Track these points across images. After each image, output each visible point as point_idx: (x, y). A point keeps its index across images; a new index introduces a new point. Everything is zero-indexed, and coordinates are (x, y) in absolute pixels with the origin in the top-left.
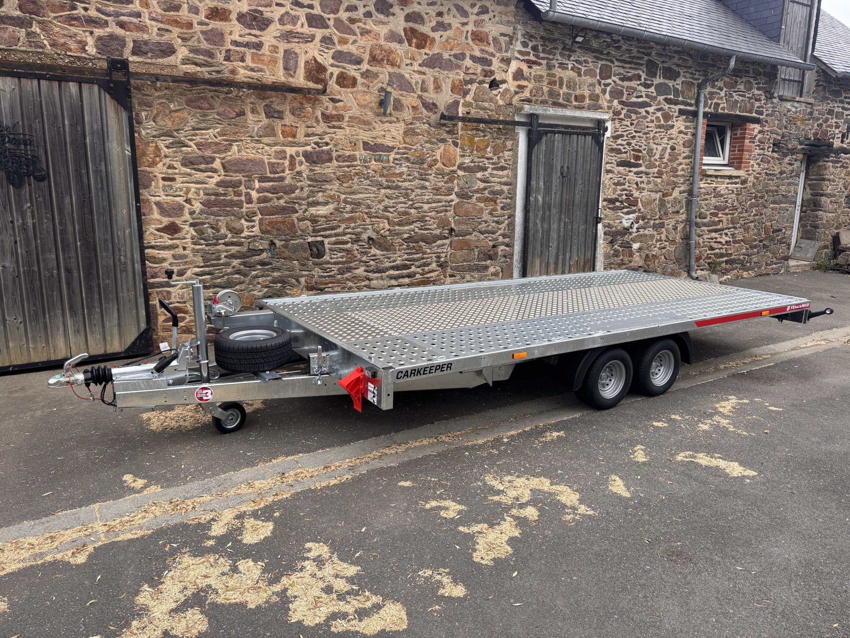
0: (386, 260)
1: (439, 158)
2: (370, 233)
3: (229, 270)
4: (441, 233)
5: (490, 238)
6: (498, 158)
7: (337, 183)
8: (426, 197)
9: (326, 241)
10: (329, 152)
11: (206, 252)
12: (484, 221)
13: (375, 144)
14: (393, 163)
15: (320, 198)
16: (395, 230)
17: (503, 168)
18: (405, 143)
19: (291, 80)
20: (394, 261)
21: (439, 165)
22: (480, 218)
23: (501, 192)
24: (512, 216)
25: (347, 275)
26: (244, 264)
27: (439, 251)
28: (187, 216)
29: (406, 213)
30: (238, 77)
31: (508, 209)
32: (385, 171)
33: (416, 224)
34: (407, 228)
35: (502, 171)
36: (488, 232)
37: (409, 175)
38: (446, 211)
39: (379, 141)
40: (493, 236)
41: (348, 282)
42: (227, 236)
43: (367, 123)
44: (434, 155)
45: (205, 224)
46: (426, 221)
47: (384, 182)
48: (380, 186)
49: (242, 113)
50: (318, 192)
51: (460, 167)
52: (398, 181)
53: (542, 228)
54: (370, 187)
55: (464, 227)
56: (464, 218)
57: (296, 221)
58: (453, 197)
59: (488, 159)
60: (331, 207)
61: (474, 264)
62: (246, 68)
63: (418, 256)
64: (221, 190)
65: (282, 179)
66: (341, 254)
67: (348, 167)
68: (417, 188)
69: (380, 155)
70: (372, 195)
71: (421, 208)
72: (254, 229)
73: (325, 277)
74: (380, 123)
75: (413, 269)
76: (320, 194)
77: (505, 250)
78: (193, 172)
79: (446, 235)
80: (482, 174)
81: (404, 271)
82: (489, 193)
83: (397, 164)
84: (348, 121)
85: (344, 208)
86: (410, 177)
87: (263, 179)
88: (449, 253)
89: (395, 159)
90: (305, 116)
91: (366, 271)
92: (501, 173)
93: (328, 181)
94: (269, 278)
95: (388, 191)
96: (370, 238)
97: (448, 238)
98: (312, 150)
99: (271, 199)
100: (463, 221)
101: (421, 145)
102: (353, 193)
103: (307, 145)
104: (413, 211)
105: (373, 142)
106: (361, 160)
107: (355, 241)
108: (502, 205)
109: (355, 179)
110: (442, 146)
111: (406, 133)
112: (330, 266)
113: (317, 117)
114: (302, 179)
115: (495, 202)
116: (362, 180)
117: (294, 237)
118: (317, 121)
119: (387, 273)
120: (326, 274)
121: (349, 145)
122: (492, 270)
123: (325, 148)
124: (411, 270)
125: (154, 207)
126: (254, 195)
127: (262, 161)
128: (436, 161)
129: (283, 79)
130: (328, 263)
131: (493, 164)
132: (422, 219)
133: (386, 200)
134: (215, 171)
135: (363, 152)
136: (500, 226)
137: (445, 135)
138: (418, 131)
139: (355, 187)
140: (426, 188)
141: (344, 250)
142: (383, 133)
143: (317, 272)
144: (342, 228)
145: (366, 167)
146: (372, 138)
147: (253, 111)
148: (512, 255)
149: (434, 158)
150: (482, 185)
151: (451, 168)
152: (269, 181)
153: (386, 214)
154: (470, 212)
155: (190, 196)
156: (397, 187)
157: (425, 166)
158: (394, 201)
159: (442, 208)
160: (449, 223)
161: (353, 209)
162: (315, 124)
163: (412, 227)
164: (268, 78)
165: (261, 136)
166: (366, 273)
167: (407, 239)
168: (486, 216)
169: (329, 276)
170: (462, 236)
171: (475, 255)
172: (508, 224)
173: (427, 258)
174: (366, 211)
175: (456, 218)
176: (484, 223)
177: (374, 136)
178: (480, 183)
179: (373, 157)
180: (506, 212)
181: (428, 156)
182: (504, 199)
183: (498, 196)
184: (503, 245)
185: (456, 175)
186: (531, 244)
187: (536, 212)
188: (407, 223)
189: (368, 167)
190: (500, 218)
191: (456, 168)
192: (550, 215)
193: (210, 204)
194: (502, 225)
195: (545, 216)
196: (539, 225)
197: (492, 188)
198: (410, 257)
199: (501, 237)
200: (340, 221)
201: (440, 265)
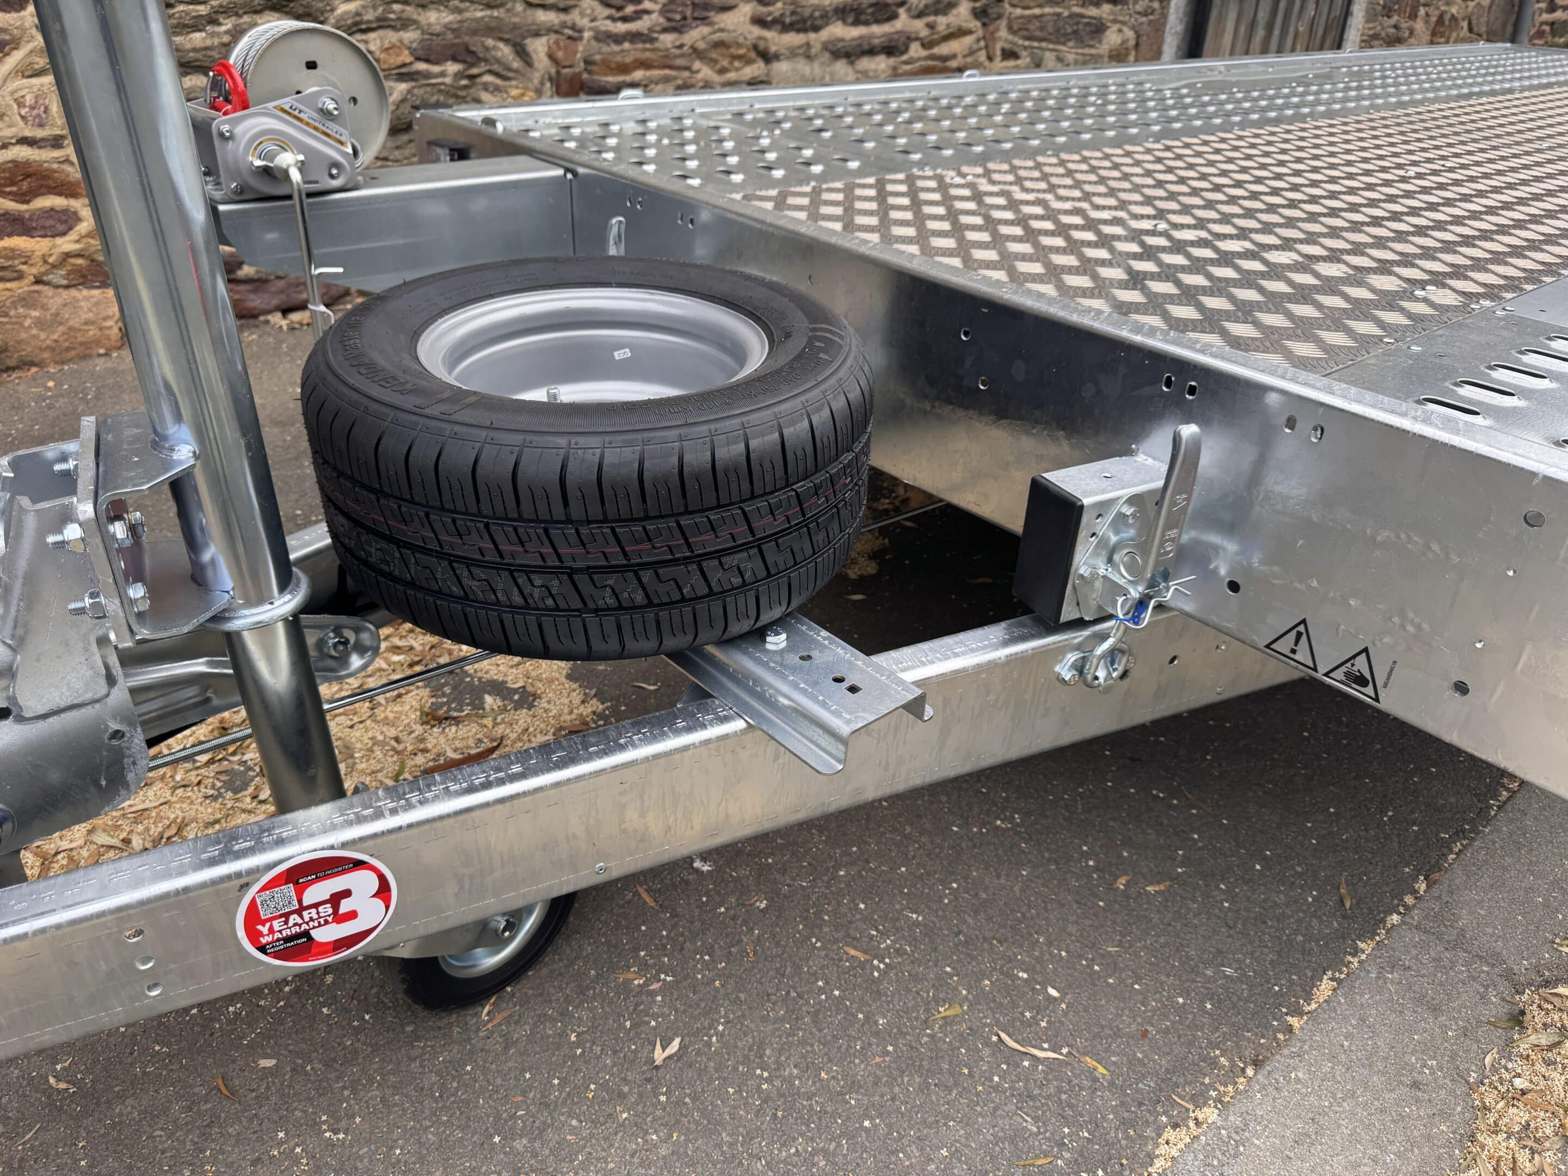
25: (696, 34)
41: (697, 65)
73: (618, 39)
75: (903, 21)
81: (875, 30)
91: (759, 21)
119: (825, 34)
120: (621, 27)
122: (1112, 38)
124: (896, 25)
143: (590, 14)
166: (757, 31)
169: (634, 37)
201: (981, 13)
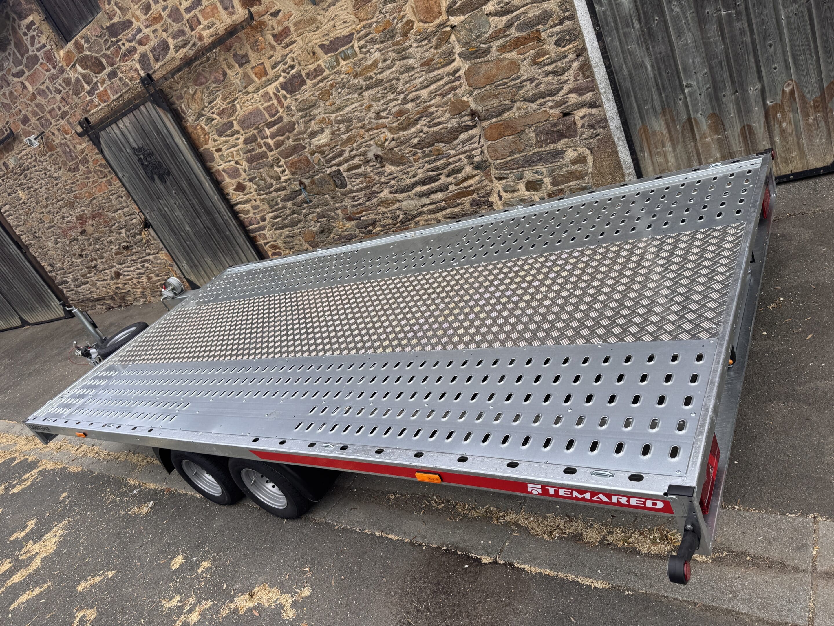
0: (404, 176)
1: (411, 16)
2: (374, 150)
3: (288, 212)
4: (459, 123)
5: (550, 104)
7: (321, 103)
8: (418, 81)
9: (341, 168)
10: (299, 75)
11: (268, 201)
12: (527, 80)
13: (331, 42)
14: (361, 53)
15: (314, 126)
16: (399, 138)
18: (361, 20)
19: (234, 17)
20: (414, 176)
21: (417, 26)
22: (519, 78)
23: (545, 17)
24: (581, 52)
25: (374, 201)
26: (294, 204)
27: (467, 148)
28: (243, 175)
29: (401, 113)
30: (205, 40)
31: (571, 41)
32: (357, 69)
33: (421, 122)
34: (413, 130)
36: (543, 95)
37: (385, 60)
38: (454, 89)
39: (332, 35)
40: (557, 98)
41: (379, 208)
42: (272, 184)
43: (312, 21)
44: (404, 16)
45: (256, 177)
46: (432, 113)
47: (361, 82)
48: (360, 90)
49: (225, 74)
50: (310, 120)
51: (451, 11)
52: (376, 74)
53: (649, 55)
54: (350, 96)
55: (494, 102)
56: (488, 87)
57: (309, 156)
58: (458, 62)
60: (327, 132)
61: (534, 153)
62: (205, 28)
63: (441, 162)
64: (249, 147)
65: (280, 119)
66: (360, 180)
67: (321, 81)
68: (402, 73)
69: (343, 51)
70: (357, 104)
71: (418, 97)
72: (286, 173)
73: (356, 206)
74: (322, 12)
75: (443, 179)
76: (313, 122)
77: (590, 114)
78: (227, 138)
79: (470, 123)
81: (433, 185)
82: (520, 29)
83: (365, 53)
84: (295, 31)
85: (339, 130)
86: (389, 62)
87: (270, 125)
88: (485, 147)
89: (361, 48)
90: (262, 49)
91: (391, 193)
93: (314, 105)
94: (315, 214)
95: (370, 92)
96: (377, 157)
97: (475, 126)
98: (285, 80)
99: (283, 142)
100: (487, 94)
101: (380, 12)
102: (339, 109)
103: (278, 77)
104: (410, 106)
105: (327, 40)
106: (328, 68)
107: (367, 162)
108: (555, 38)
109: (334, 93)
111: (356, 8)
112: (355, 194)
113: (270, 43)
114: (293, 113)
115: (539, 40)
116: (340, 90)
117: (316, 172)
118: (273, 48)
119: (414, 191)
120: (356, 203)
121: (309, 56)
122: (570, 154)
123: (293, 72)
124: (441, 182)
125: (223, 173)
126: (270, 142)
127: (258, 109)
128: (410, 23)
129: (229, 21)
130: (352, 191)
132: (425, 113)
133: (373, 103)
134: (238, 132)
135: (326, 56)
136: (564, 78)
139: (338, 102)
140: (413, 68)
141: (359, 175)
142: (332, 23)
143: (348, 202)
144: (347, 151)
145: (336, 73)
146: (324, 35)
147: (230, 66)
148: (605, 120)
149: (405, 20)
150: (501, 21)
151: (437, 21)
152: (274, 125)
153: (380, 121)
154: (494, 76)
155: (236, 159)
156: (379, 83)
157: (398, 38)
158: (382, 102)
159: (446, 87)
160: (465, 105)
161: (347, 127)
162: (272, 53)
163: (418, 126)
164: (221, 28)
165: (245, 88)
166: (392, 195)
167: (418, 144)
168: (526, 71)
169: (360, 204)
170: (496, 117)
171: (529, 140)
172: (580, 68)
173: (455, 162)
174: (359, 125)
175: (475, 93)
176: (528, 83)
177: (324, 32)
178: (497, 19)
179: (339, 57)
180: (568, 47)
181: (395, 21)
182: (555, 25)
183: (540, 26)
184: (582, 107)
185: (448, 29)
186: (628, 96)
187: (621, 31)
188: (409, 125)
189: (339, 73)
190: (559, 64)
191: (444, 17)
192: (665, 21)
193: (250, 161)
194: (567, 74)
195: (649, 29)
196: (640, 53)
197: (522, 19)
198: (432, 165)
199: (573, 95)
200: (341, 145)
201: (477, 167)
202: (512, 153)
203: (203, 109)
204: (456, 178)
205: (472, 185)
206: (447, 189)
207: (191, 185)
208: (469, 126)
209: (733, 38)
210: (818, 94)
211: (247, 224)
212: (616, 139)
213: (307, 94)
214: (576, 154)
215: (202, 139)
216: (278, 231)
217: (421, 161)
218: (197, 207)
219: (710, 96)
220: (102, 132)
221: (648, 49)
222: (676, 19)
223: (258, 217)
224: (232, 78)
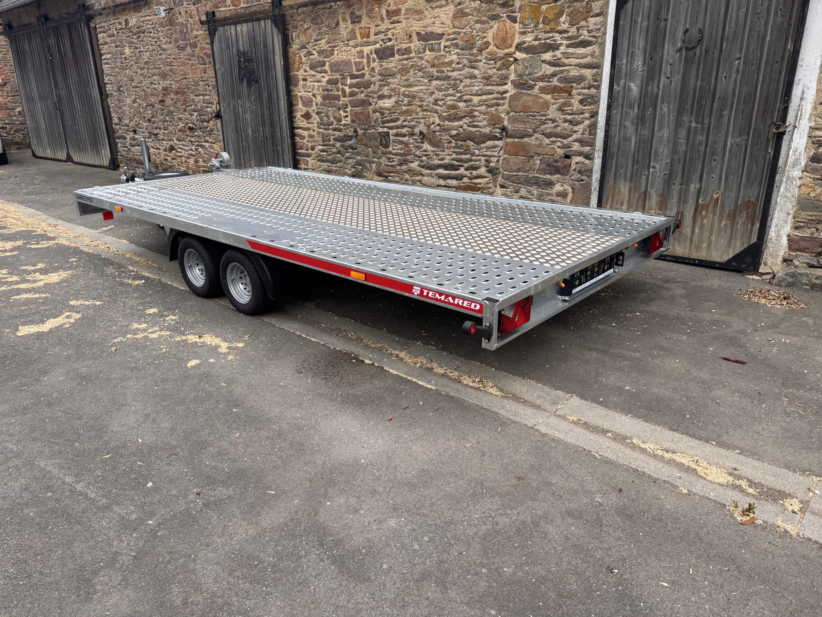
0: (435, 157)
2: (421, 128)
3: (334, 150)
4: (491, 132)
5: (559, 144)
6: (578, 29)
7: (399, 76)
8: (475, 88)
9: (391, 132)
10: (392, 48)
11: (323, 135)
12: (550, 120)
13: (426, 33)
14: (444, 51)
15: (385, 91)
16: (444, 126)
17: (585, 44)
18: (454, 27)
20: (442, 159)
21: (492, 48)
22: (545, 115)
23: (580, 79)
24: (594, 115)
25: (404, 167)
26: (342, 146)
27: (488, 153)
28: (314, 107)
29: (453, 107)
31: (590, 104)
32: (436, 61)
33: (464, 120)
34: (456, 124)
35: (585, 47)
36: (557, 135)
37: (458, 63)
38: (498, 105)
39: (429, 29)
40: (565, 141)
41: (405, 174)
42: (333, 123)
43: (420, 12)
44: (485, 37)
45: (323, 113)
46: (475, 116)
47: (434, 73)
48: (432, 78)
49: (338, 24)
50: (385, 85)
51: (519, 47)
52: (448, 71)
53: (636, 134)
54: (422, 79)
55: (521, 126)
56: (522, 114)
57: (371, 112)
58: (509, 87)
59: (560, 32)
60: (393, 99)
61: (533, 177)
63: (466, 156)
64: (329, 87)
65: (363, 75)
66: (400, 146)
67: (406, 59)
68: (466, 78)
69: (432, 44)
70: (424, 87)
71: (470, 100)
72: (347, 119)
73: (388, 166)
74: (429, 9)
75: (462, 171)
76: (386, 88)
77: (583, 163)
78: (316, 73)
79: (498, 135)
80: (552, 54)
81: (453, 172)
82: (559, 80)
83: (447, 52)
84: (405, 14)
85: (402, 101)
86: (460, 66)
87: (353, 77)
88: (501, 158)
89: (445, 47)
90: (374, 17)
91: (419, 166)
92: (582, 51)
93: (393, 75)
94: (355, 160)
95: (438, 82)
96: (421, 133)
97: (501, 139)
98: (380, 47)
99: (356, 94)
100: (519, 118)
101: (470, 27)
102: (409, 86)
103: (376, 43)
104: (461, 105)
105: (424, 31)
106: (415, 52)
107: (412, 134)
108: (581, 97)
109: (411, 72)
110: (496, 25)
111: (455, 17)
112: (392, 156)
113: (382, 15)
114: (375, 74)
115: (570, 94)
116: (416, 72)
117: (370, 127)
118: (382, 20)
119: (437, 171)
120: (390, 164)
121: (406, 37)
122: (558, 188)
123: (389, 44)
124: (459, 172)
125: (299, 99)
126: (347, 89)
127: (350, 61)
128: (487, 44)
130: (391, 153)
131: (568, 38)
132: (470, 114)
133: (436, 91)
134: (326, 72)
135: (418, 42)
136: (576, 128)
137: (499, 10)
138: (467, 10)
139: (412, 80)
140: (476, 77)
141: (402, 142)
142: (433, 20)
143: (384, 160)
144: (401, 120)
145: (419, 58)
146: (424, 27)
147: (344, 20)
148: (591, 171)
149: (485, 40)
150: (550, 70)
151: (506, 51)
152: (356, 78)
153: (435, 107)
154: (529, 107)
155: (315, 92)
156: (448, 78)
157: (475, 51)
158: (443, 93)
159: (493, 101)
160: (501, 120)
161: (409, 102)
162: (380, 23)
163: (461, 123)
165: (348, 40)
166: (420, 168)
167: (455, 136)
168: (552, 112)
169: (392, 166)
170: (518, 138)
171: (534, 165)
172: (589, 126)
173: (476, 161)
174: (419, 104)
175: (511, 114)
176: (550, 122)
177: (425, 25)
178: (548, 66)
179: (427, 47)
180: (587, 107)
181: (478, 38)
182: (584, 88)
183: (574, 85)
184: (580, 155)
185: (512, 59)
186: (612, 159)
187: (624, 109)
188: (455, 118)
189: (422, 58)
190: (576, 117)
191: (513, 49)
192: (655, 115)
193: (324, 98)
194: (579, 126)
195: (643, 116)
196: (631, 130)
197: (565, 74)
198: (458, 156)
199: (576, 144)
200: (399, 113)
201: (490, 171)
202: (518, 170)
203: (308, 43)
204: (471, 173)
205: (481, 184)
206: (462, 179)
207: (270, 97)
208: (497, 137)
209: (693, 145)
210: (733, 207)
211: (298, 147)
212: (593, 188)
213: (392, 65)
214: (562, 189)
215: (296, 66)
216: (319, 163)
217: (452, 150)
218: (266, 117)
219: (665, 180)
220: (221, 28)
221: (637, 129)
222: (662, 116)
223: (310, 145)
224: (341, 29)
